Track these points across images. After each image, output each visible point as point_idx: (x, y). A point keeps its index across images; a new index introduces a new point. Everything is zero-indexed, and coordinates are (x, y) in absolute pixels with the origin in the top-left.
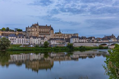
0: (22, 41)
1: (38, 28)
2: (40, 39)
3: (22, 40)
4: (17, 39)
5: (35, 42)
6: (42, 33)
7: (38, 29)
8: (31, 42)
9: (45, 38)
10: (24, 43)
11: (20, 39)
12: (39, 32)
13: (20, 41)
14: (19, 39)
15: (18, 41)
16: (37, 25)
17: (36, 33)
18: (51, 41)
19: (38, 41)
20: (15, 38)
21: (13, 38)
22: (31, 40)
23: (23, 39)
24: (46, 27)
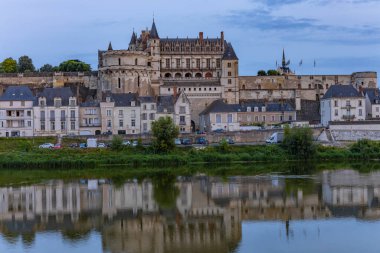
0: (63, 119)
1: (157, 50)
2: (149, 105)
3: (63, 112)
4: (37, 110)
5: (127, 122)
6: (178, 75)
7: (157, 57)
8: (105, 123)
9: (179, 103)
10: (73, 127)
11: (53, 112)
12: (161, 70)
13: (53, 120)
14: (48, 110)
15: (43, 120)
16: (153, 34)
17: (145, 78)
18: (213, 116)
19: (144, 116)
20: (28, 104)
21: (17, 105)
22: (104, 112)
23: (68, 110)
24: (200, 44)
